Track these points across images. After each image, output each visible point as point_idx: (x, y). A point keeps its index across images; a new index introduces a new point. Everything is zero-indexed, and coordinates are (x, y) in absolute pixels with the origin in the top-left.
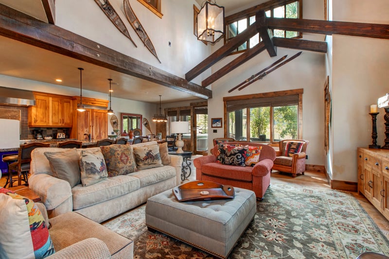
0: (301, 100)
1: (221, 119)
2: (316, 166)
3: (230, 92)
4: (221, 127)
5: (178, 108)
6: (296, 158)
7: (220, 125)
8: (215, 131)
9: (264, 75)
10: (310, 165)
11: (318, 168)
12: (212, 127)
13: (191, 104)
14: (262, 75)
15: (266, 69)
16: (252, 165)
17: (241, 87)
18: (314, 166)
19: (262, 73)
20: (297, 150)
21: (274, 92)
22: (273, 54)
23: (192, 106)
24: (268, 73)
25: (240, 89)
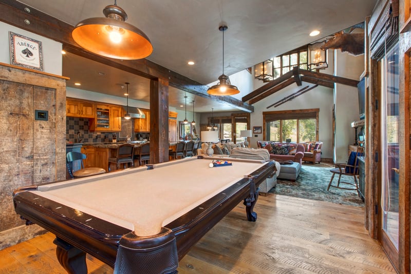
0: (318, 116)
1: (261, 127)
2: (327, 159)
3: (268, 108)
4: (261, 133)
5: (221, 117)
6: (315, 152)
7: (260, 132)
8: (256, 136)
9: (293, 98)
10: (323, 158)
11: (328, 160)
12: (254, 133)
13: (232, 115)
14: (291, 97)
15: (294, 94)
16: (293, 154)
17: (276, 105)
18: (326, 159)
19: (292, 97)
20: (315, 148)
21: (300, 110)
22: (299, 84)
23: (233, 117)
24: (296, 96)
25: (275, 107)
